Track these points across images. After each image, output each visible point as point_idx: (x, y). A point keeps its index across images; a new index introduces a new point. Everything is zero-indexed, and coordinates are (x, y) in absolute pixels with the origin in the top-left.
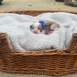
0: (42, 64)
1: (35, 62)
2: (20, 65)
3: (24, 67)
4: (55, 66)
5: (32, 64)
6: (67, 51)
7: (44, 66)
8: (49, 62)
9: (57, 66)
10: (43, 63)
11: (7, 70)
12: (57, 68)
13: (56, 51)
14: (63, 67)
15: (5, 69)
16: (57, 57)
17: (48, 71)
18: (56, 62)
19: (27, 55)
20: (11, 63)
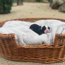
0: (37, 55)
1: (32, 53)
2: (22, 55)
3: (25, 57)
4: (46, 56)
5: (30, 54)
6: (53, 45)
7: (38, 56)
8: (41, 53)
9: (47, 56)
10: (37, 53)
11: (13, 59)
12: (47, 57)
13: (46, 46)
14: (51, 57)
15: (12, 58)
16: (46, 50)
17: (41, 60)
18: (46, 53)
19: (27, 48)
20: (16, 54)
